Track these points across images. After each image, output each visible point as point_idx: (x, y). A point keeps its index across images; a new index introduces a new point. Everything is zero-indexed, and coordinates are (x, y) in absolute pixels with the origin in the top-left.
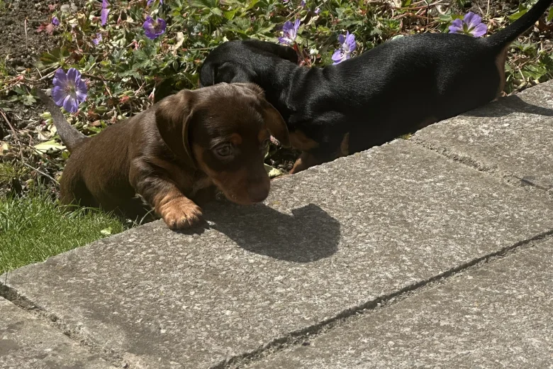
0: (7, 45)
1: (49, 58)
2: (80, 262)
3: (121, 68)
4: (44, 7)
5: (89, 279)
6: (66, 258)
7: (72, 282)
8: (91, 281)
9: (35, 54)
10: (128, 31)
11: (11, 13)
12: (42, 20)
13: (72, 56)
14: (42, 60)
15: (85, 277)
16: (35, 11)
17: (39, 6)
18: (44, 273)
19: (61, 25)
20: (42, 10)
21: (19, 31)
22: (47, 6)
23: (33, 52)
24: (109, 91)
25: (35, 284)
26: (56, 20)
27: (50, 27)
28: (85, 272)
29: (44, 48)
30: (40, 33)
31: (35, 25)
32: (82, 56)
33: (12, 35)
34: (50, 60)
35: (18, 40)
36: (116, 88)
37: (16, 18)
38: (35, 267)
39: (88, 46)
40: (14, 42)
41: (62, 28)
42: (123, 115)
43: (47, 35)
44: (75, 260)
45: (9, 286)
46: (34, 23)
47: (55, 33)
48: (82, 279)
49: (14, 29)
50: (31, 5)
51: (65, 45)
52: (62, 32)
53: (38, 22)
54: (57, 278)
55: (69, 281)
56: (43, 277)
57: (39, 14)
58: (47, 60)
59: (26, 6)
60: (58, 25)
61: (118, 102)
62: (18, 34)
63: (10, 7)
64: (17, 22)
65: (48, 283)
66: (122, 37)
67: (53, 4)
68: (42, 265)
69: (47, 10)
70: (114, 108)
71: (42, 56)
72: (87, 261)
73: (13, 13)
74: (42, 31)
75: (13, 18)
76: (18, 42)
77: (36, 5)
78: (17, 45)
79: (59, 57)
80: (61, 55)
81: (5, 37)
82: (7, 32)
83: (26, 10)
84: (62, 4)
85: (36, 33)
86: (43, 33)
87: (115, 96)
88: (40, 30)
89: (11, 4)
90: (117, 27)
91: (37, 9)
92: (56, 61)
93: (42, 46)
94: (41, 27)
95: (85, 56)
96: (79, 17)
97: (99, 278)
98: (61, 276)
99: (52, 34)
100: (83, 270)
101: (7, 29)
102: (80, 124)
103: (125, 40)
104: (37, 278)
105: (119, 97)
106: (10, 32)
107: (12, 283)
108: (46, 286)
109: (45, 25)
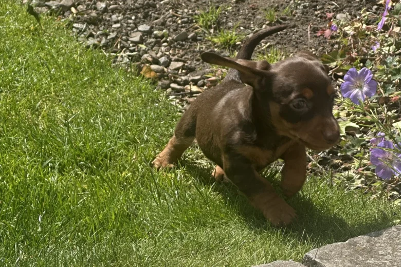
0: (291, 45)
1: (328, 59)
2: (377, 245)
3: (394, 72)
4: (323, 15)
5: (386, 261)
6: (365, 241)
7: (371, 262)
8: (388, 263)
9: (315, 54)
10: (397, 40)
11: (295, 18)
12: (321, 26)
13: (348, 58)
14: (322, 60)
15: (382, 258)
16: (315, 17)
17: (319, 14)
18: (347, 252)
19: (338, 31)
20: (321, 17)
21: (301, 34)
22: (325, 14)
23: (314, 53)
24: (382, 91)
25: (340, 261)
26: (335, 27)
27: (328, 32)
28: (382, 255)
29: (323, 49)
30: (320, 36)
31: (315, 30)
32: (356, 59)
33: (295, 37)
34: (329, 61)
35: (300, 41)
36: (388, 89)
37: (300, 22)
38: (338, 246)
39: (363, 51)
40: (297, 43)
41: (339, 33)
42: (393, 111)
43: (326, 38)
44: (373, 243)
45: (318, 261)
46: (314, 28)
47: (332, 37)
48: (379, 260)
49: (297, 32)
50: (311, 12)
51: (342, 49)
52: (338, 37)
53: (318, 28)
54: (358, 258)
55: (368, 261)
56: (346, 256)
57: (318, 21)
58: (326, 60)
59: (307, 13)
60: (336, 31)
61: (389, 100)
62: (301, 36)
63: (294, 13)
64: (300, 26)
65: (351, 262)
66: (391, 45)
67: (330, 12)
68: (344, 245)
69: (325, 18)
70: (385, 105)
71: (322, 57)
72: (382, 245)
73: (297, 18)
74: (321, 35)
75: (296, 23)
76: (300, 43)
77: (316, 13)
78: (299, 45)
79: (336, 58)
80: (338, 57)
81: (289, 38)
82: (291, 34)
83: (307, 16)
84: (337, 13)
85: (316, 37)
86: (322, 37)
87: (387, 95)
88: (320, 34)
89: (295, 11)
90: (387, 36)
91: (316, 16)
92: (333, 61)
93: (321, 48)
94: (320, 31)
95: (359, 59)
96: (356, 26)
97: (395, 261)
98: (362, 255)
99: (329, 38)
100: (380, 252)
101: (291, 32)
102: (355, 117)
103: (394, 47)
104: (341, 256)
105: (390, 96)
106: (293, 34)
107: (321, 258)
108: (349, 264)
109: (324, 30)
